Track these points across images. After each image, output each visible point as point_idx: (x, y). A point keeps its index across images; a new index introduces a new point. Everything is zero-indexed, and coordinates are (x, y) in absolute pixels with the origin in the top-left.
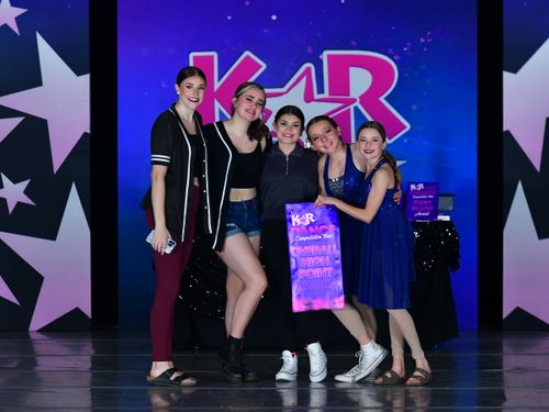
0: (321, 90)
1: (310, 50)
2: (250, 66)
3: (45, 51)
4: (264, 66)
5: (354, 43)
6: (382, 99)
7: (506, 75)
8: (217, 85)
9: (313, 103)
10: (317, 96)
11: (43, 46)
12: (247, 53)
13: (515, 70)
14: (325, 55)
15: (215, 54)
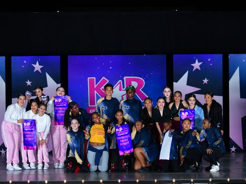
0: (124, 88)
1: (121, 77)
2: (104, 81)
3: (49, 78)
4: (108, 81)
5: (133, 75)
6: (140, 90)
7: (174, 83)
8: (95, 86)
9: (122, 91)
10: (123, 89)
11: (48, 77)
12: (103, 78)
13: (177, 82)
14: (125, 78)
15: (95, 78)
